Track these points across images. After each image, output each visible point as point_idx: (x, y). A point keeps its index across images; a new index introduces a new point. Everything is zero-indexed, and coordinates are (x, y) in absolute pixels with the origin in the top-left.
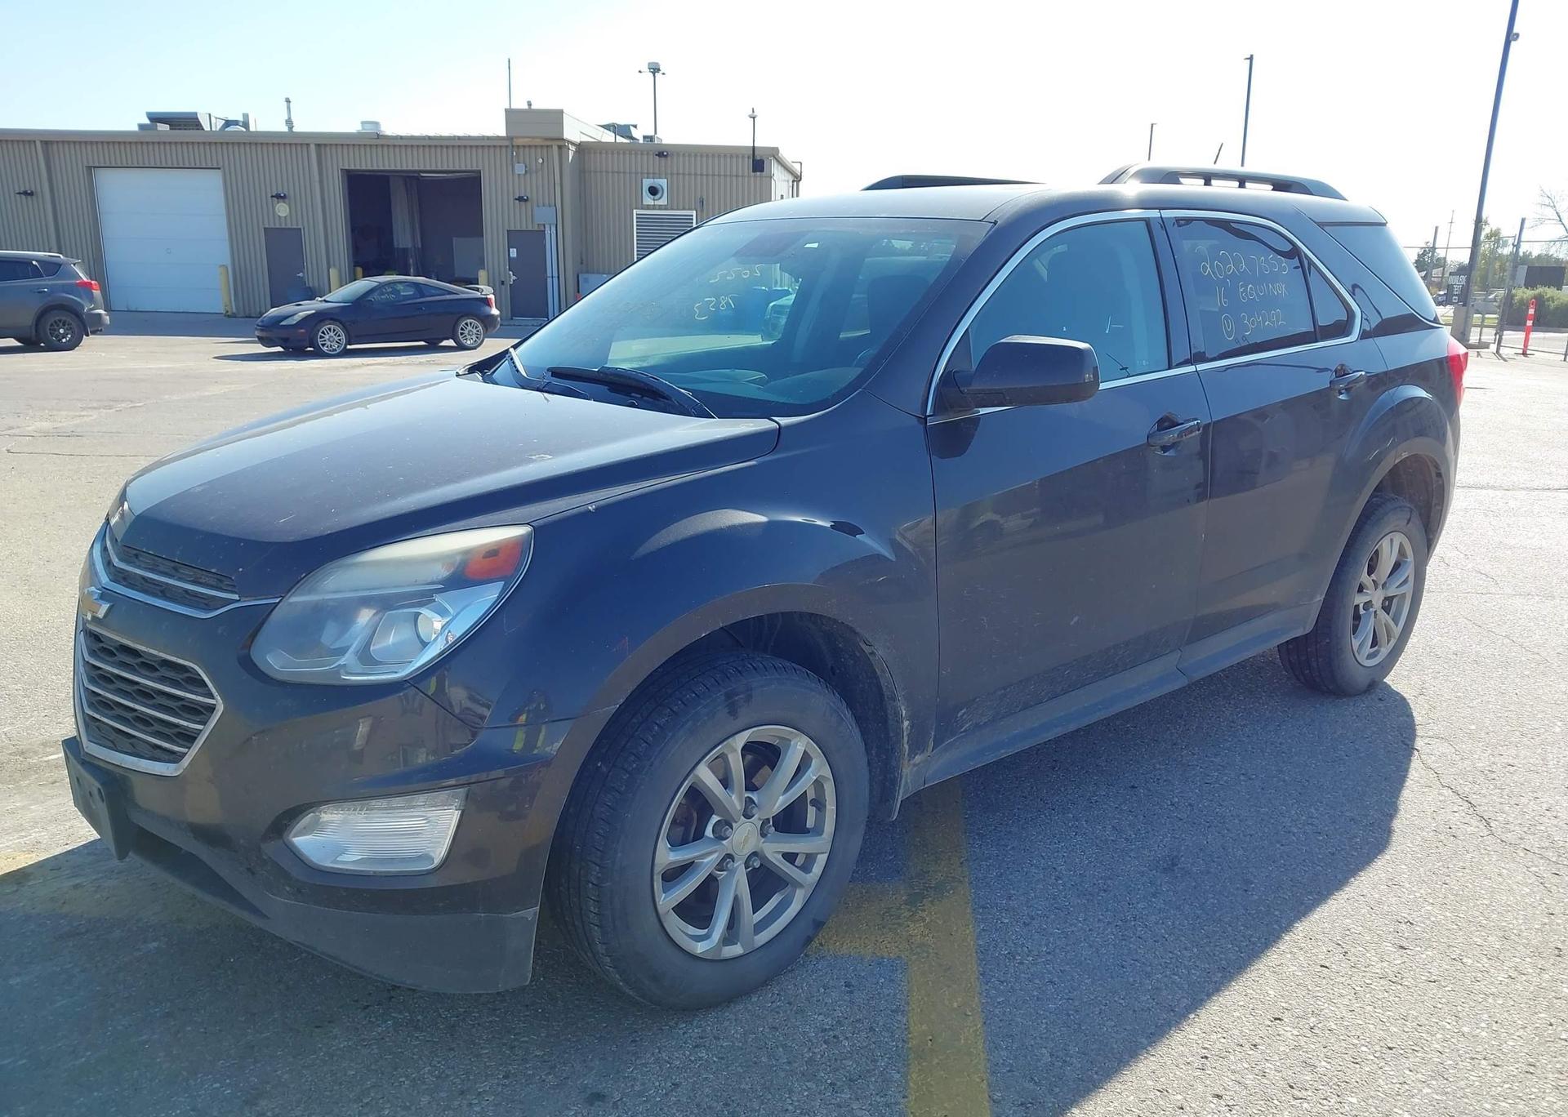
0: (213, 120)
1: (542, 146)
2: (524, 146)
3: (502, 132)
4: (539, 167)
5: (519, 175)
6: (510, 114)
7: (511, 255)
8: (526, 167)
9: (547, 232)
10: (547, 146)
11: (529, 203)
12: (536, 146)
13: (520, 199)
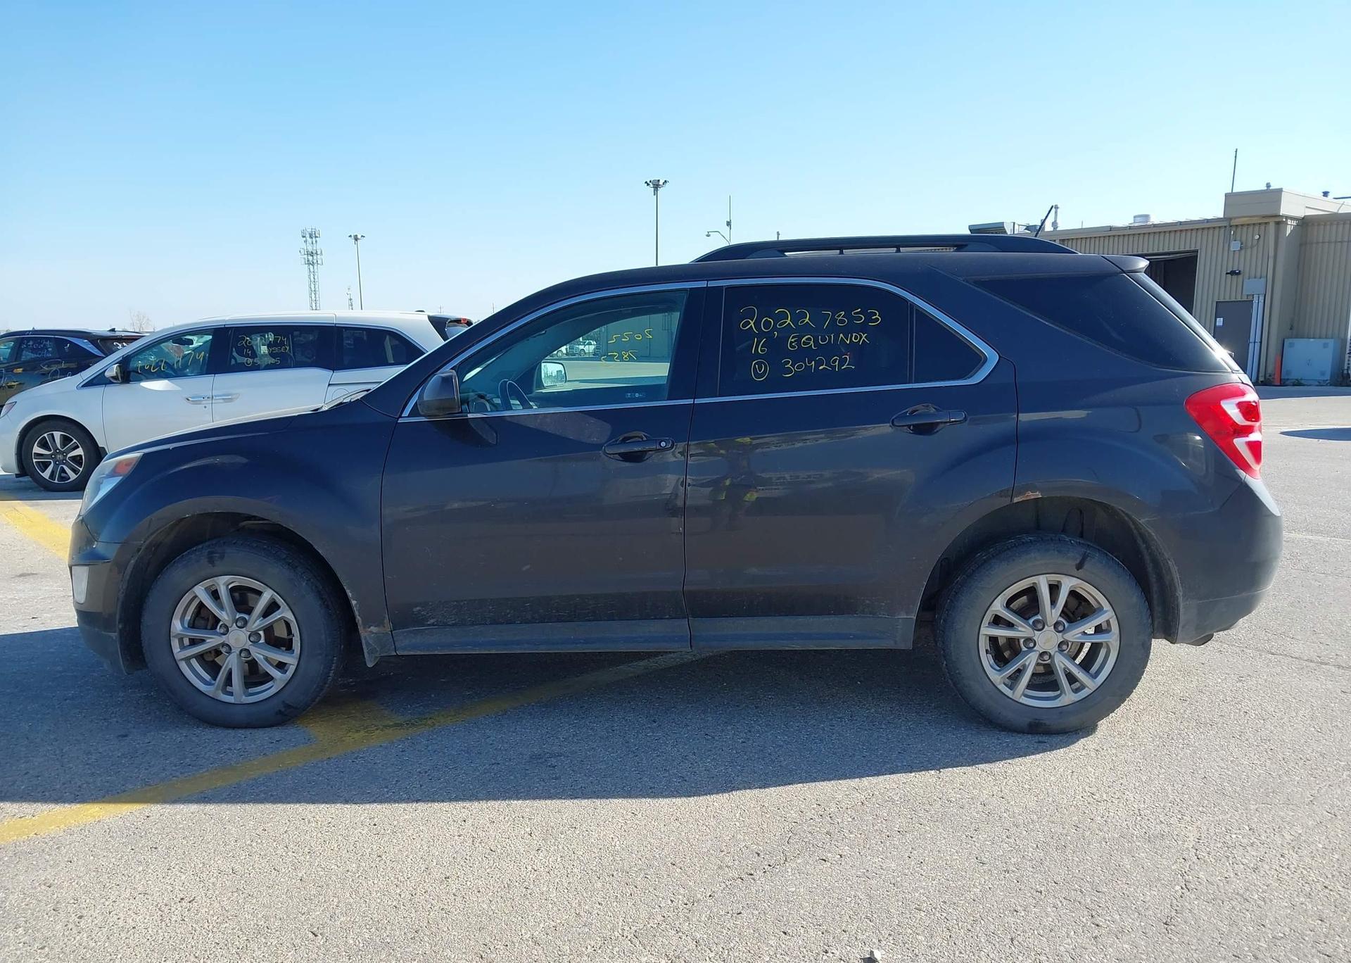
0: (1016, 227)
1: (1260, 224)
2: (1242, 225)
3: (1221, 215)
4: (1255, 242)
5: (1234, 251)
6: (1231, 199)
7: (1217, 324)
8: (1242, 244)
9: (1255, 300)
10: (1266, 223)
11: (1240, 276)
12: (1254, 224)
13: (1233, 273)
